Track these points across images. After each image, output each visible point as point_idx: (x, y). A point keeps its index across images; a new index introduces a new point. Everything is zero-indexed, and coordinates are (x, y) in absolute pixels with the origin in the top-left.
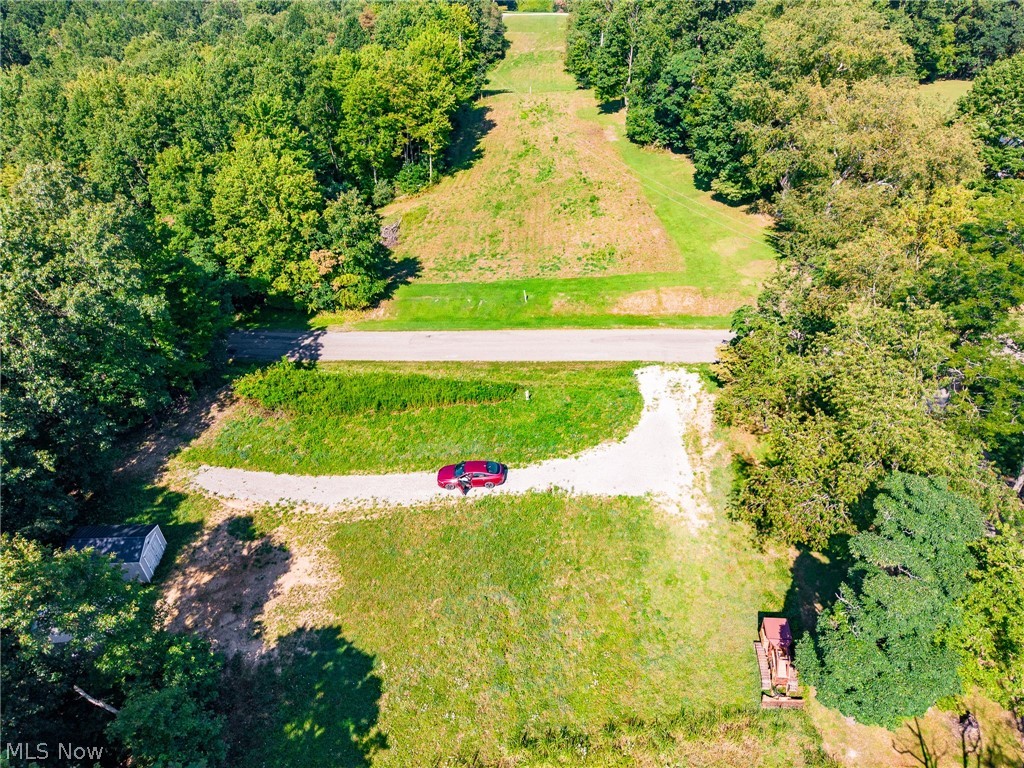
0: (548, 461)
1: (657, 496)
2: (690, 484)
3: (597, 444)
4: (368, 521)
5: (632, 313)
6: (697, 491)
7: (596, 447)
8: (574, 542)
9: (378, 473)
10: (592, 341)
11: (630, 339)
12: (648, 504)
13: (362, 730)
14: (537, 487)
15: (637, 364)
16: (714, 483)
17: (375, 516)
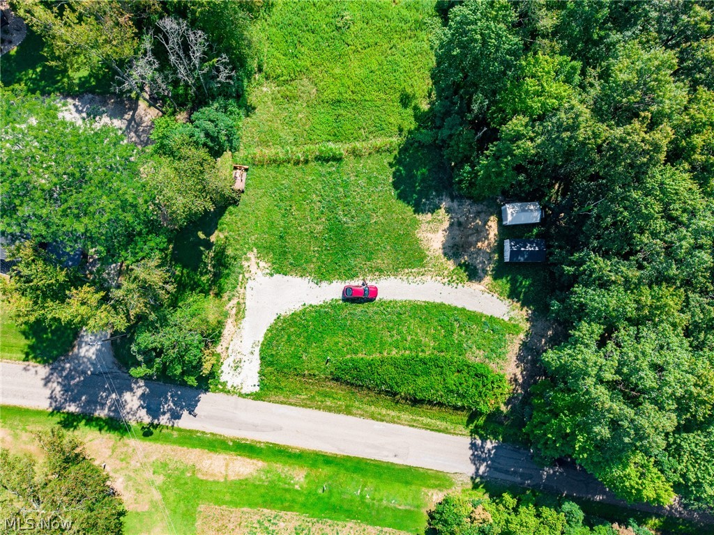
0: (320, 303)
1: (267, 274)
2: (249, 281)
3: (293, 314)
4: (410, 268)
5: (248, 460)
6: (247, 275)
7: (293, 312)
8: (312, 248)
9: (410, 301)
10: (281, 429)
11: (255, 427)
12: (274, 269)
13: (398, 170)
14: (327, 285)
15: (256, 397)
16: (236, 280)
17: (406, 271)
